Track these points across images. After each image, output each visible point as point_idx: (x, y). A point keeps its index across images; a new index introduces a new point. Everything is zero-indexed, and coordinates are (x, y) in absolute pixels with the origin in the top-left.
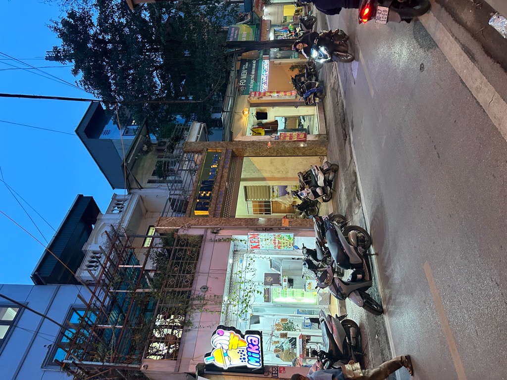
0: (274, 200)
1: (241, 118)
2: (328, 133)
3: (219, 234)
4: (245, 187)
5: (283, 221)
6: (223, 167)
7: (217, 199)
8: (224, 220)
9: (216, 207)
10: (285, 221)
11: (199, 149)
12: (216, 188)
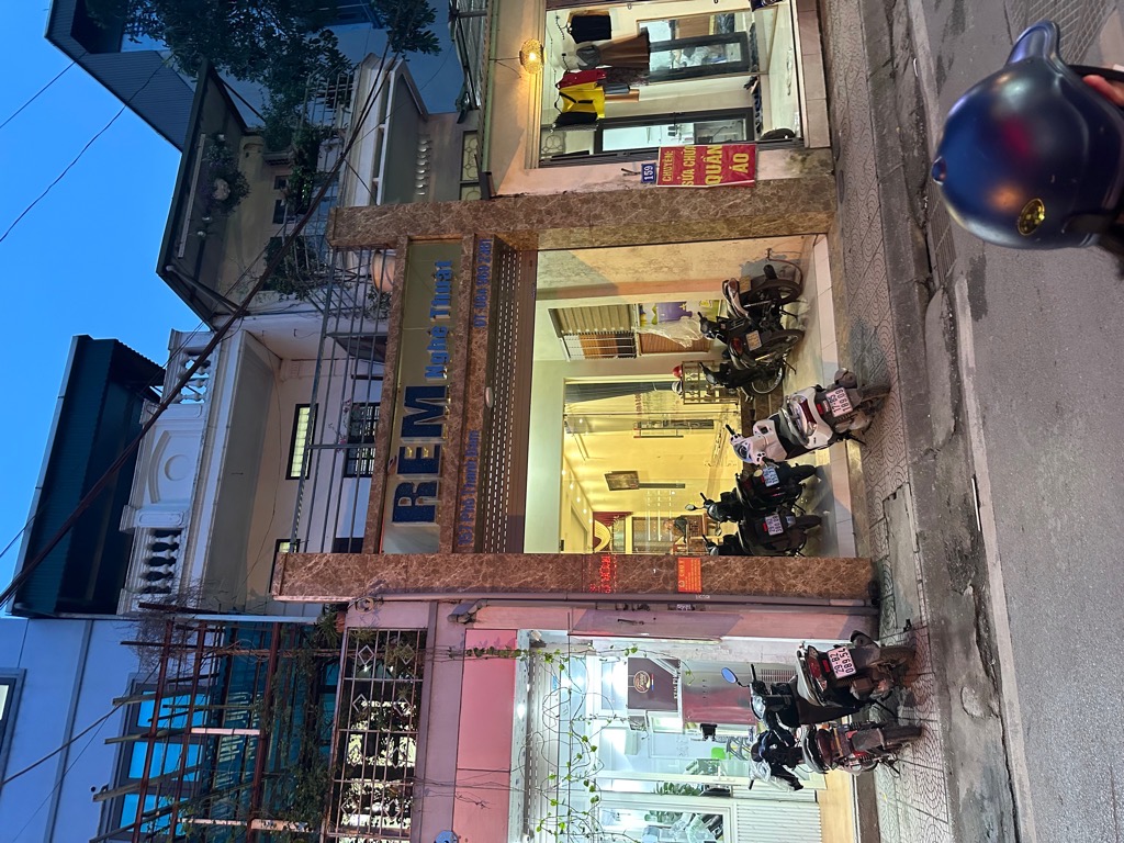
0: (643, 331)
1: (516, 76)
2: (836, 148)
3: (476, 625)
4: (555, 313)
5: (682, 569)
6: (471, 324)
7: (460, 470)
8: (490, 563)
9: (459, 502)
10: (688, 569)
11: (386, 235)
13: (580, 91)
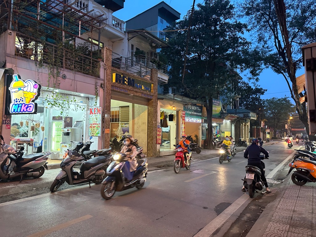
0: (120, 124)
1: (171, 105)
3: (100, 88)
4: (128, 106)
5: (108, 129)
6: (142, 93)
7: (122, 88)
8: (110, 92)
9: (118, 87)
10: (108, 131)
11: (153, 79)
12: (130, 88)
13: (163, 115)
